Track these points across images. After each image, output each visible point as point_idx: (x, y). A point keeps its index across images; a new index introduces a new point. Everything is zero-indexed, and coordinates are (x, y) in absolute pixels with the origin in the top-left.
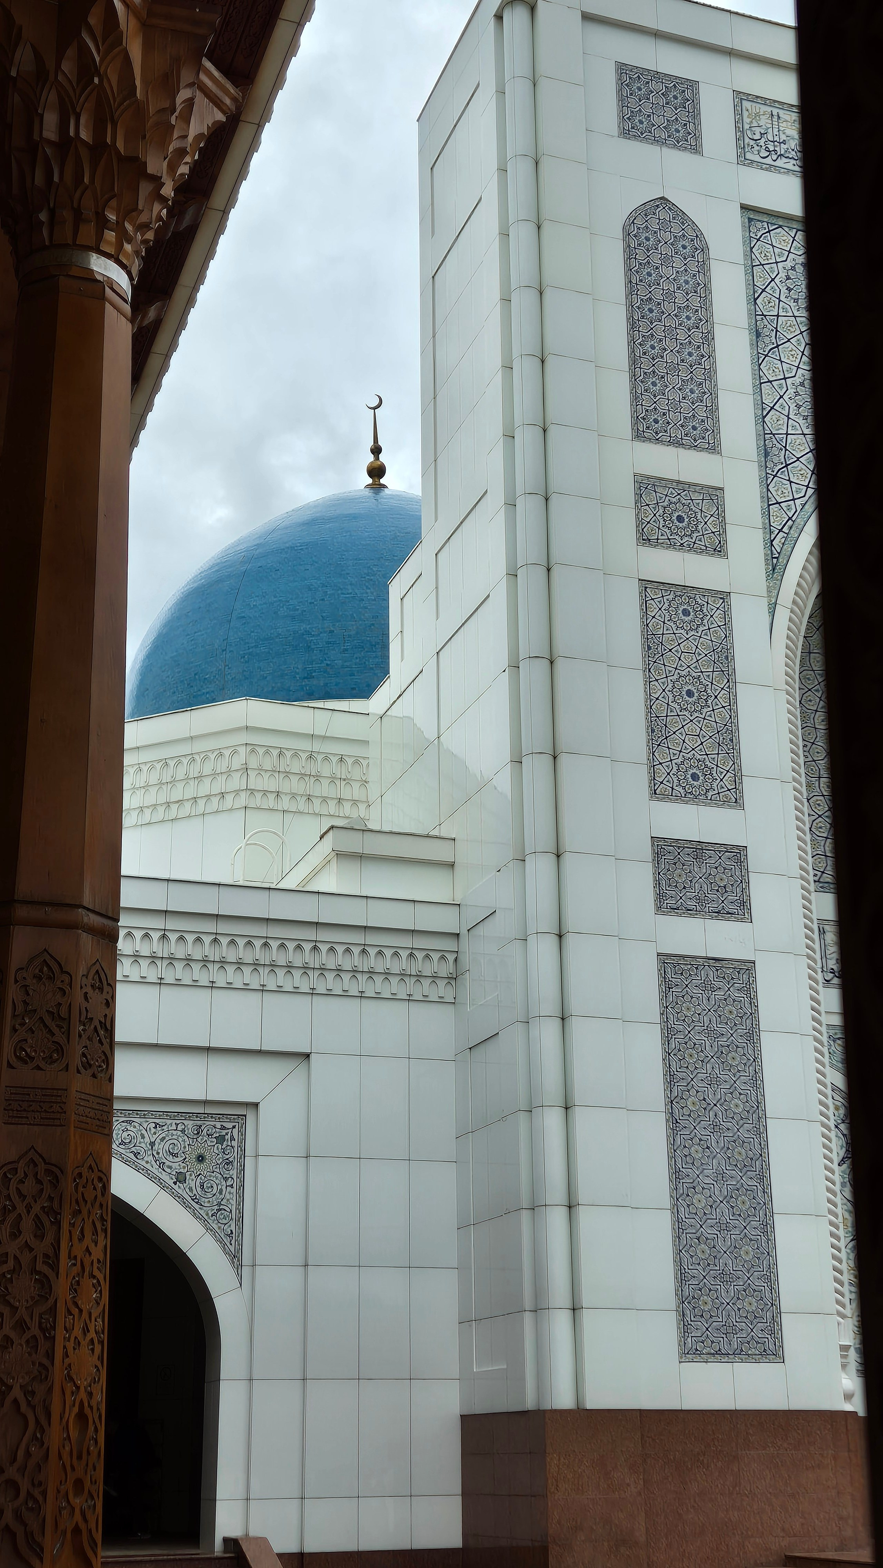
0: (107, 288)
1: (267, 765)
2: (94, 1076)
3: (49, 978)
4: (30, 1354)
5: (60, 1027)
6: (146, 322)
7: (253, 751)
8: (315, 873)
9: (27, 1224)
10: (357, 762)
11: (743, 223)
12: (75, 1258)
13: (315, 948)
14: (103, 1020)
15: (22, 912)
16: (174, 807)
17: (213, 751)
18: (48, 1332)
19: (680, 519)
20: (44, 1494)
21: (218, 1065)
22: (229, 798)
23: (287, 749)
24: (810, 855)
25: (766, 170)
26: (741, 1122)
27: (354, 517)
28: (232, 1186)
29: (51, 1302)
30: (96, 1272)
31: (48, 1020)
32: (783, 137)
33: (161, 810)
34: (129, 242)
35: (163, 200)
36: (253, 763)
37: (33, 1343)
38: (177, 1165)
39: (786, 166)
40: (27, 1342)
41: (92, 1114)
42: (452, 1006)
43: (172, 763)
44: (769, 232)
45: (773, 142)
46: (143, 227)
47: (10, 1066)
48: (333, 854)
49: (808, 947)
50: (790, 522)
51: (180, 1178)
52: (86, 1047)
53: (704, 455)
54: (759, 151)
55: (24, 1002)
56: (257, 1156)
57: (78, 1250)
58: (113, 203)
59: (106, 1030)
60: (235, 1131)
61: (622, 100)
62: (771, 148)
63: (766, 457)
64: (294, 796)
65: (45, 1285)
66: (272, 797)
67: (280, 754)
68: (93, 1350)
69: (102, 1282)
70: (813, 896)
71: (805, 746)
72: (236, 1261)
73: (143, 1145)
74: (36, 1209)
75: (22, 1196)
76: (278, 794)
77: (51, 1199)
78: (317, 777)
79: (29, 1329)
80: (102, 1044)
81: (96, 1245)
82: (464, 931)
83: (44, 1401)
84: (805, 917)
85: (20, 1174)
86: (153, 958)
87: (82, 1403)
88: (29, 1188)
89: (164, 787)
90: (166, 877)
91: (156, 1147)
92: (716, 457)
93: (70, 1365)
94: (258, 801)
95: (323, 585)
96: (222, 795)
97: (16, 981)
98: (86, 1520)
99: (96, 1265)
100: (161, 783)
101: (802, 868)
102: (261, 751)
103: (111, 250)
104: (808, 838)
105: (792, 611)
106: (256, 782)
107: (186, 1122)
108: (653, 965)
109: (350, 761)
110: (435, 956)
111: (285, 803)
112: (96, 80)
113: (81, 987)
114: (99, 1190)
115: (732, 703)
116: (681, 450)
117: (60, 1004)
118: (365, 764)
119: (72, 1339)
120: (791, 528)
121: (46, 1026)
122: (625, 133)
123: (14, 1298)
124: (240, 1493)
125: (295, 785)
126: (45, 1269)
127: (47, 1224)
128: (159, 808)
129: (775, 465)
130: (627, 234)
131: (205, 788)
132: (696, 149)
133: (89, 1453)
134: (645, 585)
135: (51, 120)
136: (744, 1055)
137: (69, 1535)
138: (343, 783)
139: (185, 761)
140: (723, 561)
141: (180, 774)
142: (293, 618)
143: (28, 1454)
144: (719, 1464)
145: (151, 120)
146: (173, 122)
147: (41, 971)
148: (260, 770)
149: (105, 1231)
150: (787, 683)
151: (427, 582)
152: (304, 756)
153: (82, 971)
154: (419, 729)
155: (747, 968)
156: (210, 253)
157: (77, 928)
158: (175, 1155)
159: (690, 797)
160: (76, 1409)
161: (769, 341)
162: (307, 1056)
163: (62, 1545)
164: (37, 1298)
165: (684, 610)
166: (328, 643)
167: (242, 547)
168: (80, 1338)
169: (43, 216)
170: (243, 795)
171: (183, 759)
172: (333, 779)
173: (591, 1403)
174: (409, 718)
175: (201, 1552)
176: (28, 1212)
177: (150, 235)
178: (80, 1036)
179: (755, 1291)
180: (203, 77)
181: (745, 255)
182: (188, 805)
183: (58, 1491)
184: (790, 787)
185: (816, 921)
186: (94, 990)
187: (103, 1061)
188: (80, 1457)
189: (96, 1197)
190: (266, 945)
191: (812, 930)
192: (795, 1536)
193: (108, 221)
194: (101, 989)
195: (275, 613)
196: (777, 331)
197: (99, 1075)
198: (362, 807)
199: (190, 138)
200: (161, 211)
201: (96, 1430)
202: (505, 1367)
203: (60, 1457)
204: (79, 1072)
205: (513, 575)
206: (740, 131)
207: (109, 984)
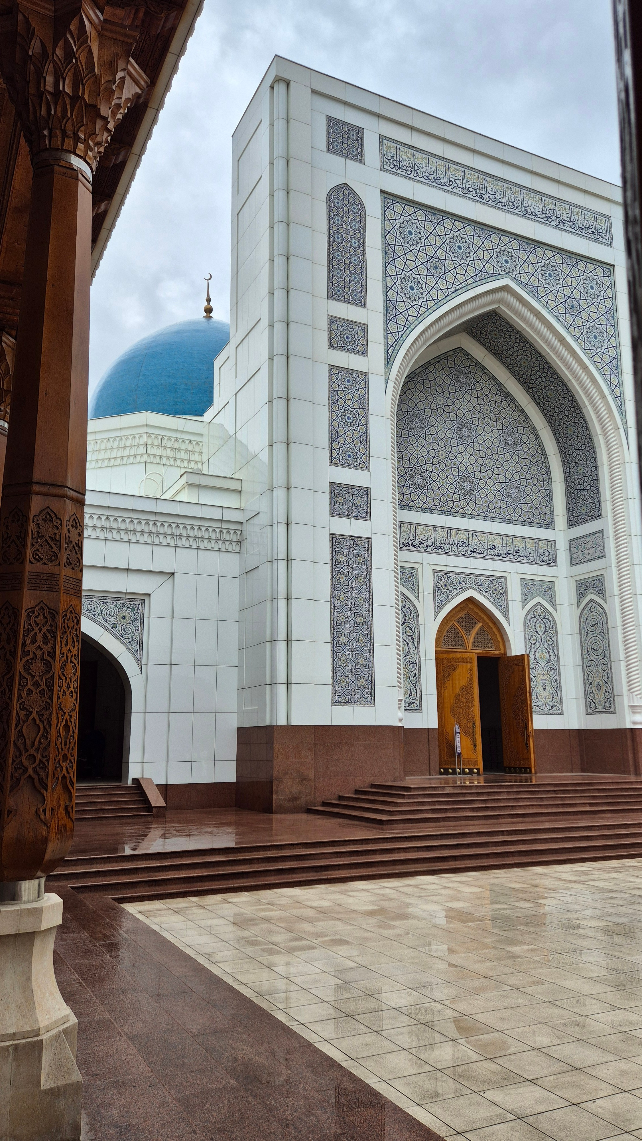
0: (79, 174)
1: (156, 443)
2: (73, 569)
3: (50, 521)
4: (41, 697)
5: (56, 545)
6: (100, 211)
7: (149, 436)
8: (178, 492)
9: (39, 637)
10: (197, 444)
11: (381, 199)
12: (63, 653)
13: (177, 526)
14: (77, 542)
15: (36, 488)
16: (112, 460)
17: (131, 435)
18: (50, 687)
19: (348, 337)
20: (48, 760)
21: (132, 577)
22: (138, 457)
23: (165, 436)
24: (397, 493)
25: (393, 174)
26: (362, 607)
27: (198, 331)
28: (138, 630)
29: (51, 674)
30: (74, 660)
31: (50, 541)
32: (401, 159)
33: (106, 461)
34: (91, 151)
35: (109, 131)
36: (149, 442)
37: (42, 693)
38: (113, 621)
39: (401, 173)
40: (40, 692)
41: (72, 587)
42: (238, 554)
43: (111, 440)
44: (393, 204)
45: (396, 161)
46: (99, 144)
47: (30, 562)
48: (186, 484)
49: (394, 532)
50: (396, 342)
51: (114, 626)
52: (69, 555)
53: (360, 308)
54: (390, 165)
55: (38, 531)
56: (149, 617)
57: (65, 650)
58: (83, 128)
59: (79, 547)
60: (140, 606)
61: (328, 133)
62: (396, 164)
63: (387, 311)
64: (168, 458)
65: (48, 666)
66: (158, 458)
67: (162, 438)
68: (72, 696)
69: (77, 665)
70: (397, 511)
71: (397, 445)
72: (139, 662)
73: (97, 611)
74: (44, 630)
75: (37, 624)
76: (161, 457)
77: (51, 626)
78: (179, 450)
79: (40, 686)
80: (77, 554)
81: (74, 648)
82: (245, 521)
83: (48, 719)
84: (394, 519)
85: (36, 614)
86: (102, 528)
87: (66, 720)
88: (40, 620)
89: (108, 451)
90: (109, 491)
91: (103, 612)
92: (365, 310)
93: (61, 703)
94: (151, 459)
95: (183, 362)
96: (135, 456)
97: (33, 522)
98: (68, 773)
99: (74, 657)
100: (106, 449)
101: (393, 498)
102: (153, 436)
103: (82, 154)
104: (396, 485)
105: (395, 383)
106: (151, 451)
107: (117, 602)
108: (328, 538)
109: (194, 443)
110: (232, 532)
111: (164, 461)
112: (74, 61)
113: (66, 526)
114: (75, 622)
115: (367, 424)
116: (349, 305)
117: (55, 534)
118: (201, 445)
119: (62, 691)
120: (396, 345)
121: (48, 544)
122: (330, 150)
123: (33, 671)
124: (140, 760)
125: (169, 453)
126: (49, 658)
127: (50, 637)
128: (105, 460)
129: (391, 315)
130: (329, 200)
131: (127, 452)
132: (362, 161)
133: (70, 743)
134: (331, 367)
135: (50, 79)
136: (365, 578)
137: (60, 779)
138: (191, 453)
139: (118, 439)
140: (366, 358)
141: (115, 445)
142: (169, 376)
143: (40, 743)
144: (346, 748)
145: (103, 86)
146: (114, 89)
147: (46, 517)
148: (153, 445)
149: (78, 641)
150: (391, 416)
151: (231, 362)
152: (173, 439)
153: (67, 518)
154: (226, 430)
155: (368, 541)
156: (132, 178)
157: (64, 497)
158: (112, 616)
159: (347, 465)
160: (64, 723)
161: (391, 256)
162: (173, 574)
163: (57, 784)
164: (45, 671)
165: (348, 380)
166: (184, 389)
167: (145, 342)
168: (66, 690)
169: (46, 133)
170: (145, 456)
171: (116, 438)
172: (186, 451)
173: (293, 723)
174: (222, 424)
175: (122, 784)
176: (40, 632)
177: (102, 149)
178: (66, 549)
179: (364, 677)
180: (130, 68)
181: (382, 215)
182: (119, 460)
183: (55, 760)
184: (390, 462)
185: (398, 522)
186: (73, 527)
187: (77, 562)
188: (65, 745)
189: (74, 626)
190: (155, 524)
191: (396, 526)
192: (376, 776)
193: (80, 138)
194: (76, 528)
195: (160, 374)
196: (394, 252)
197: (75, 568)
198: (199, 464)
199: (123, 99)
200: (107, 137)
201: (74, 732)
202: (257, 707)
203: (56, 745)
204: (65, 566)
205: (271, 359)
206: (382, 155)
207: (80, 525)
